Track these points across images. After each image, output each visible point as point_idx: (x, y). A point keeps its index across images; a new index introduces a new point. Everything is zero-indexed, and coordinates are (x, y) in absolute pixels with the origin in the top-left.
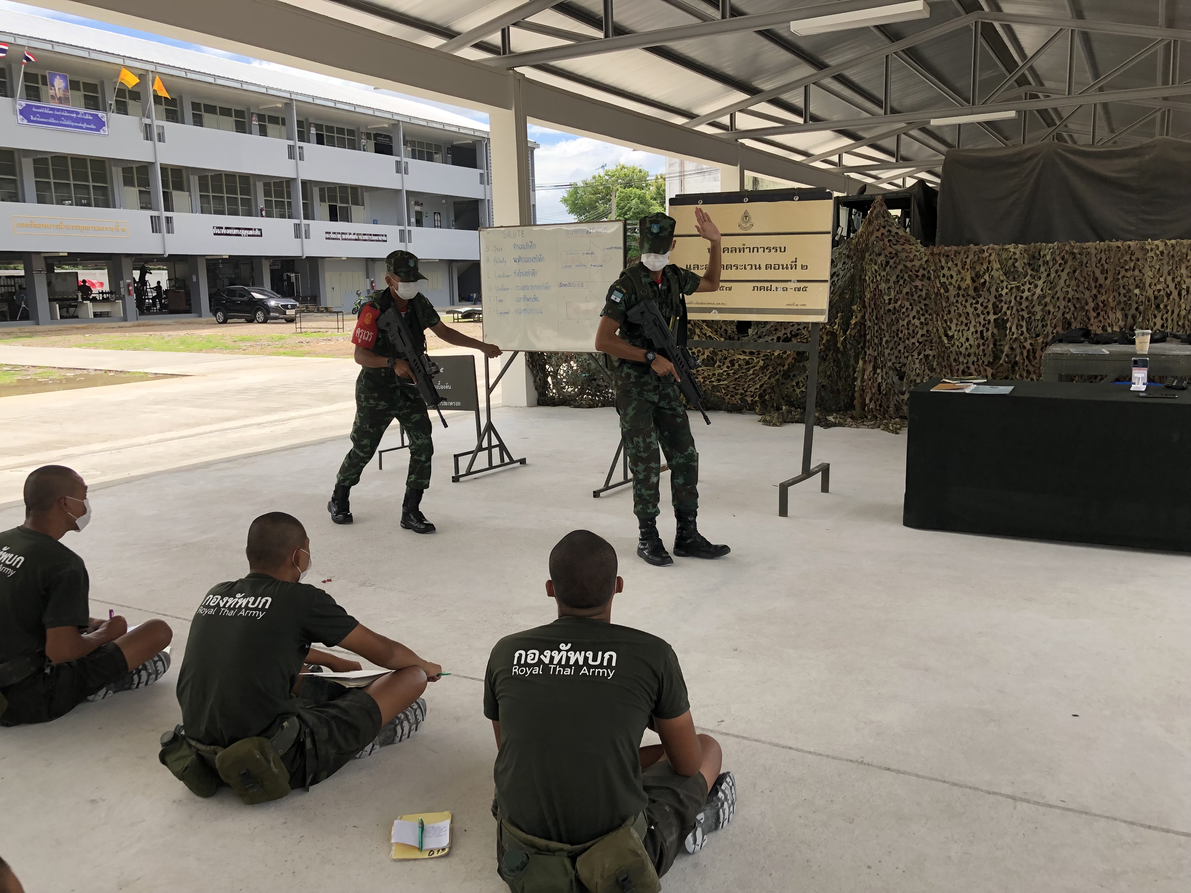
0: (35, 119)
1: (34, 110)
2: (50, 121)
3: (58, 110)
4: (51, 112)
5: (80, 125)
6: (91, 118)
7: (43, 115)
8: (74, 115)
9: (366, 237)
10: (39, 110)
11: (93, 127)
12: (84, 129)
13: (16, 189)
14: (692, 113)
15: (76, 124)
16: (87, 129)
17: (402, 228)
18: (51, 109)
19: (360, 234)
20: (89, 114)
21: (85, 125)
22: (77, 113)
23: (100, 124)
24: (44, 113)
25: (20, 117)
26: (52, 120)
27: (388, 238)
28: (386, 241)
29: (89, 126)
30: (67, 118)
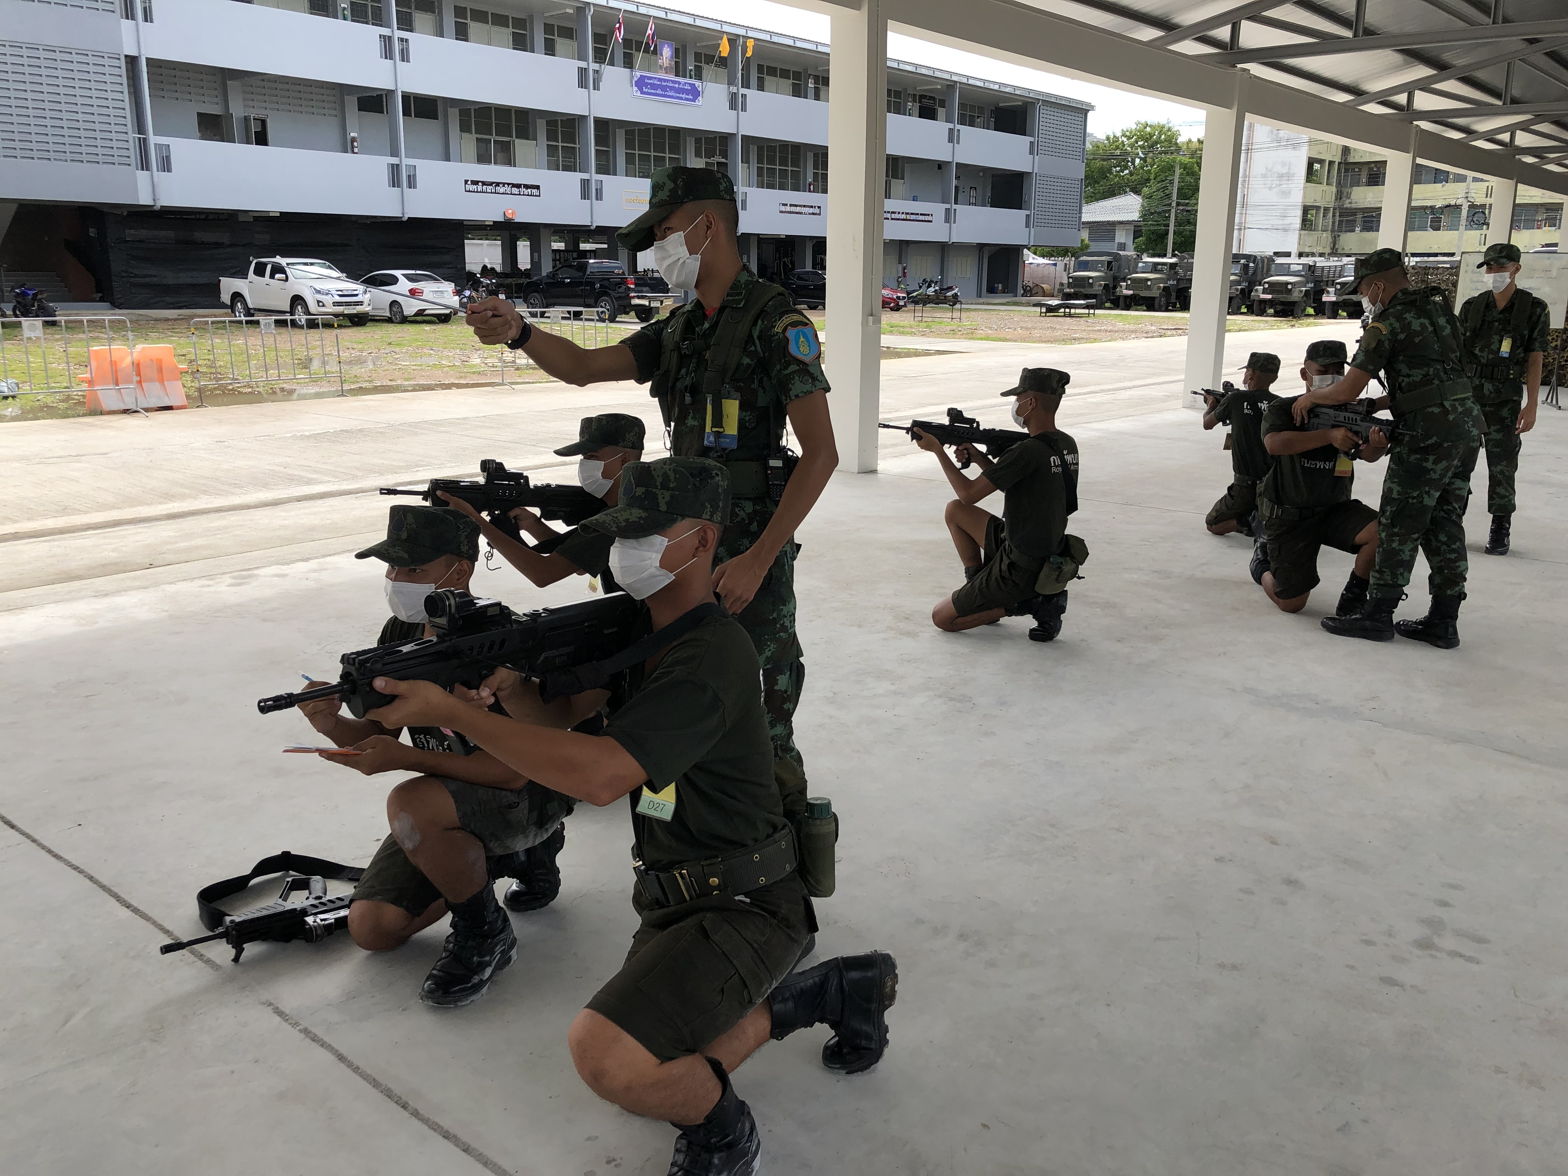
0: (646, 90)
1: (646, 81)
2: (658, 92)
3: (665, 81)
4: (659, 83)
5: (681, 95)
6: (689, 88)
7: (653, 86)
8: (677, 86)
9: (913, 217)
10: (650, 81)
11: (690, 97)
12: (683, 100)
13: (608, 161)
14: (1359, 89)
15: (678, 95)
16: (687, 99)
17: (948, 206)
18: (660, 80)
19: (908, 214)
20: (688, 83)
21: (684, 96)
22: (679, 83)
23: (695, 93)
24: (654, 84)
25: (635, 88)
26: (659, 92)
27: (933, 218)
28: (931, 221)
29: (687, 97)
30: (672, 88)
